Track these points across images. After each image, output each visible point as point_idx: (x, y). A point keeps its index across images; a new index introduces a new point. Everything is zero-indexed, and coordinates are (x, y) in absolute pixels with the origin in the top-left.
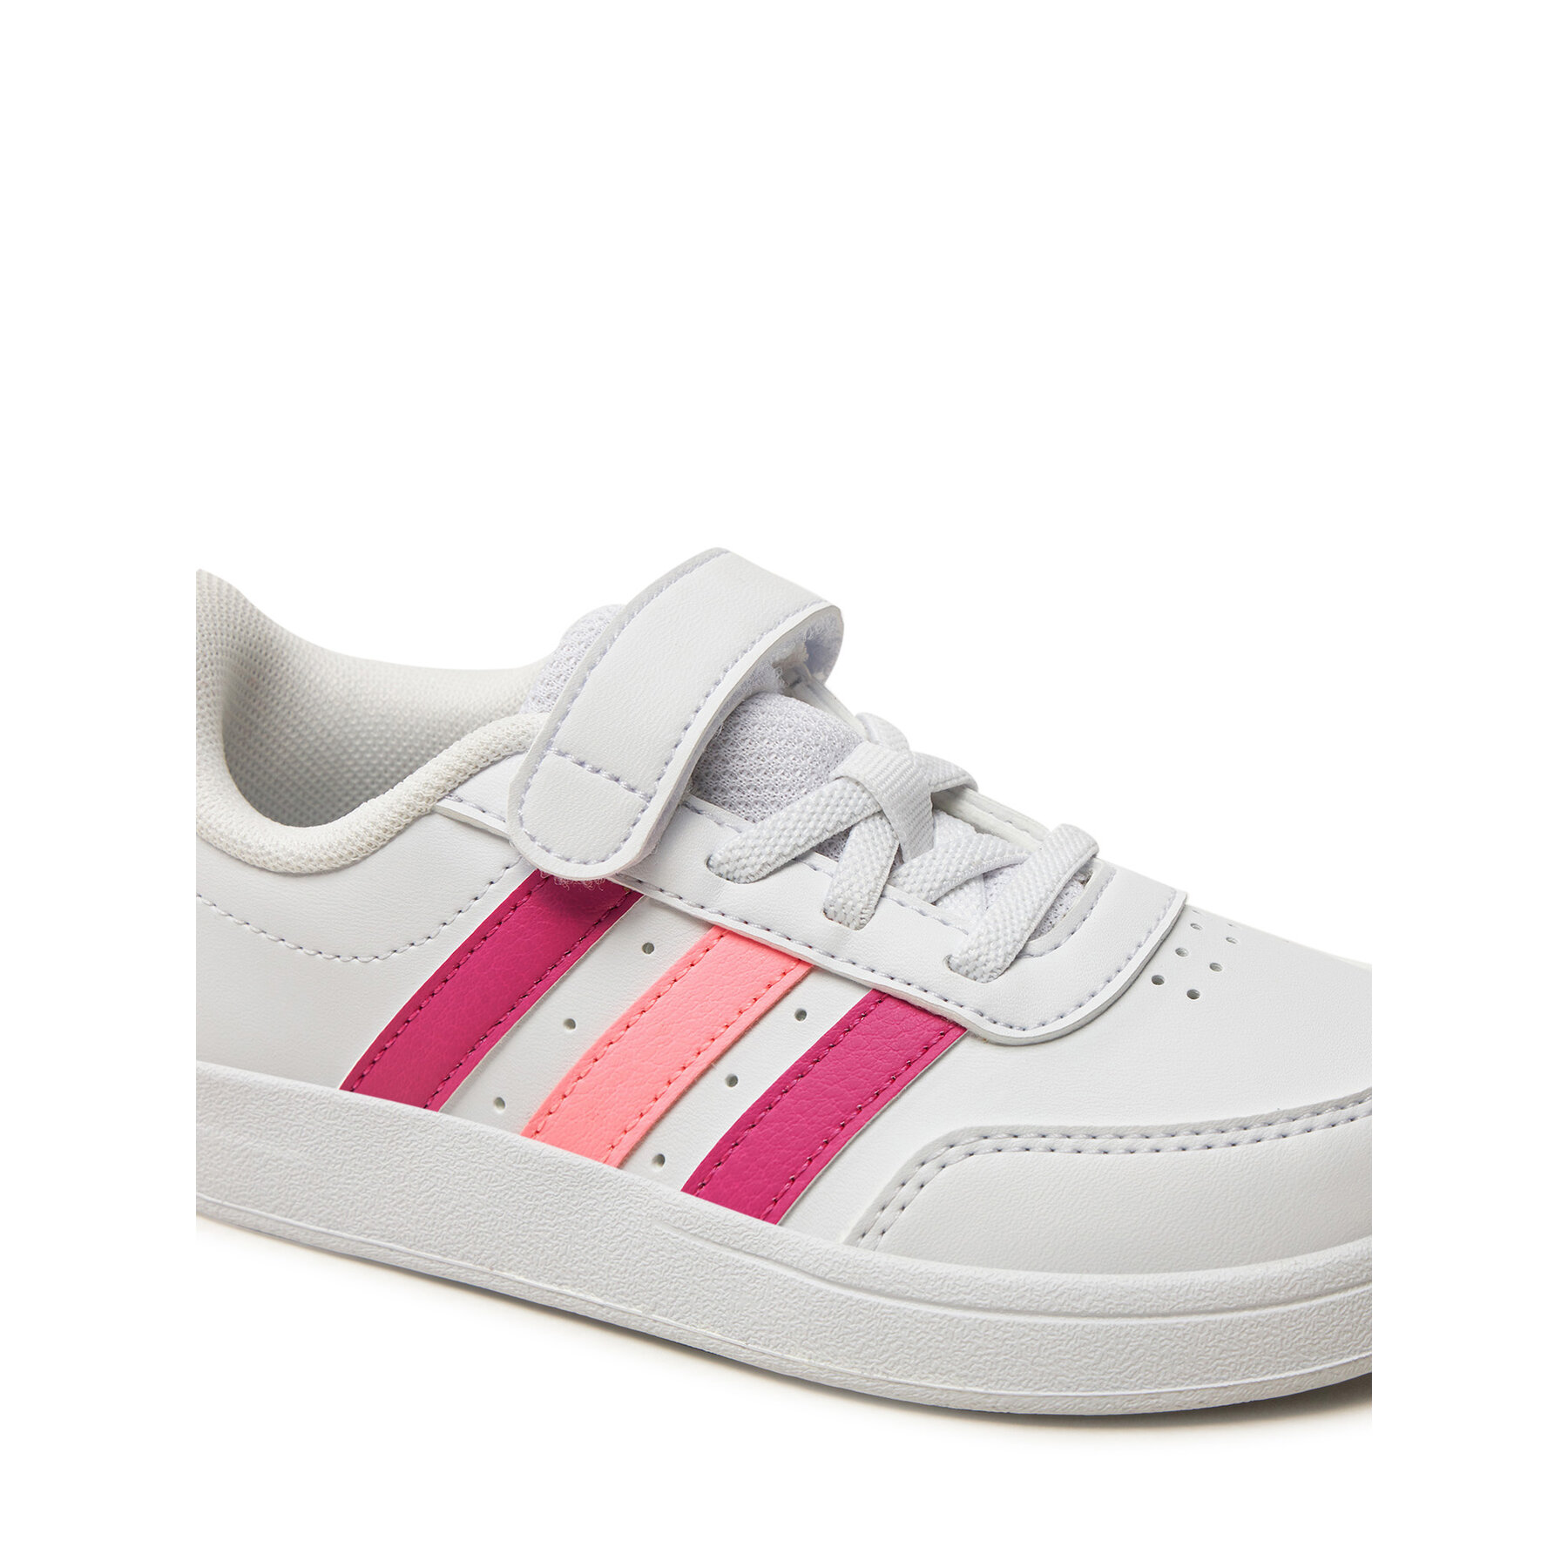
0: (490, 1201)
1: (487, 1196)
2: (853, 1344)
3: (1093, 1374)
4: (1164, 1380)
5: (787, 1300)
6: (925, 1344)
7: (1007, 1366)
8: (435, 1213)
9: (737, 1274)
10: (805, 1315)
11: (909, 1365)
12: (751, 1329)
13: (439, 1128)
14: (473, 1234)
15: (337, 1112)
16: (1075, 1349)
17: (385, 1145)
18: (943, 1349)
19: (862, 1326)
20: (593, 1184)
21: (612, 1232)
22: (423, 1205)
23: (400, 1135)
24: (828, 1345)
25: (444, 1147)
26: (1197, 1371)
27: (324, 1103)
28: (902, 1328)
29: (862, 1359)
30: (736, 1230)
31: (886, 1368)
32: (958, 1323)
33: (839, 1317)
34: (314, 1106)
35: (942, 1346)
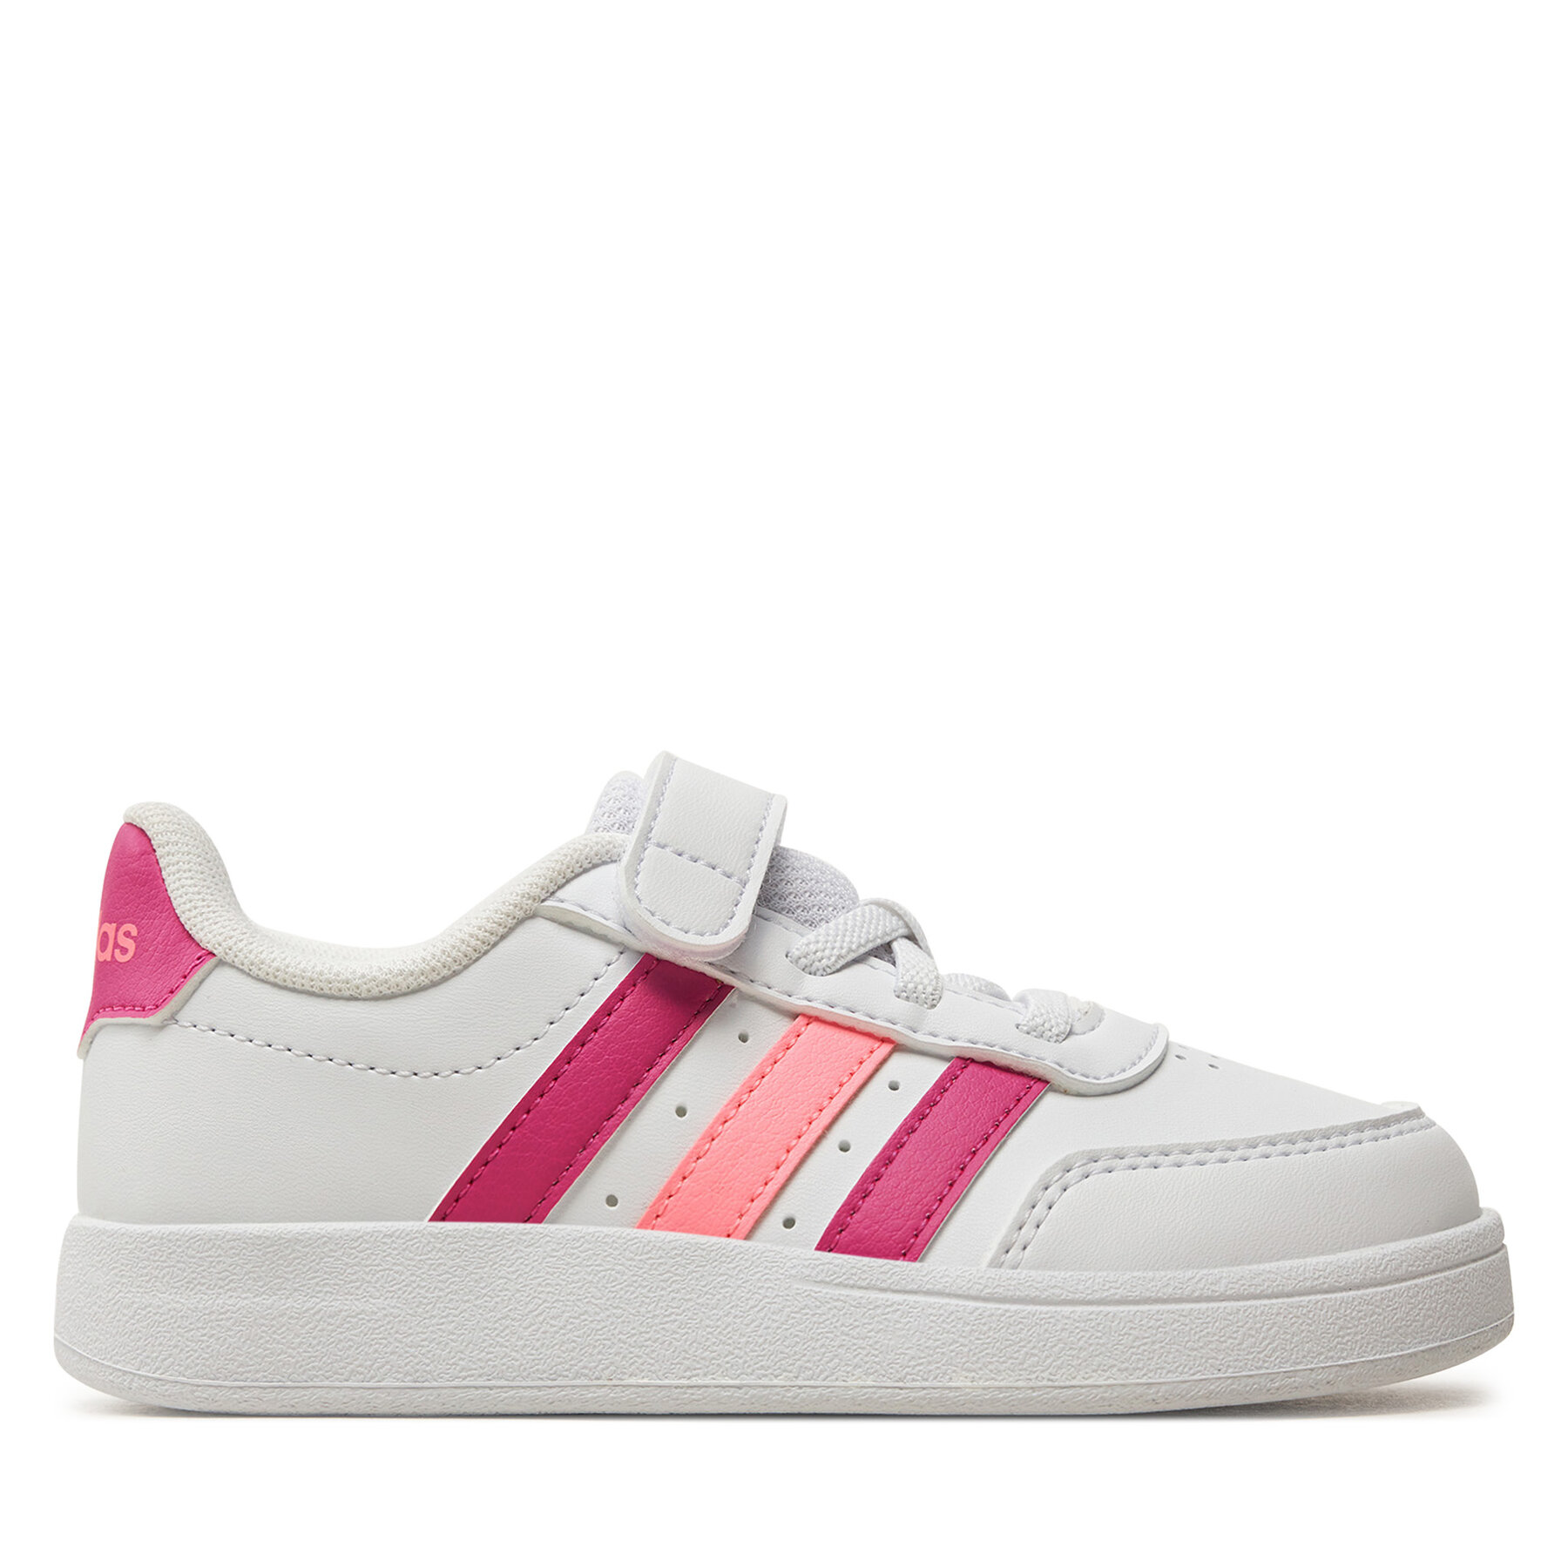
0: (609, 1303)
1: (605, 1299)
2: (1015, 1355)
3: (1239, 1355)
4: (1297, 1358)
5: (944, 1325)
6: (1086, 1342)
7: (1163, 1353)
8: (544, 1333)
9: (889, 1312)
10: (964, 1337)
11: (1073, 1366)
12: (906, 1367)
13: (548, 1238)
14: (589, 1345)
15: (431, 1245)
16: (1221, 1330)
17: (486, 1269)
18: (1104, 1344)
19: (1022, 1336)
20: (723, 1259)
21: (747, 1304)
22: (530, 1327)
23: (504, 1254)
24: (990, 1363)
25: (555, 1256)
26: (1322, 1350)
27: (416, 1238)
28: (1063, 1330)
29: (1026, 1370)
30: (882, 1270)
31: (1050, 1374)
32: (1113, 1317)
33: (999, 1331)
34: (404, 1244)
35: (1101, 1341)
